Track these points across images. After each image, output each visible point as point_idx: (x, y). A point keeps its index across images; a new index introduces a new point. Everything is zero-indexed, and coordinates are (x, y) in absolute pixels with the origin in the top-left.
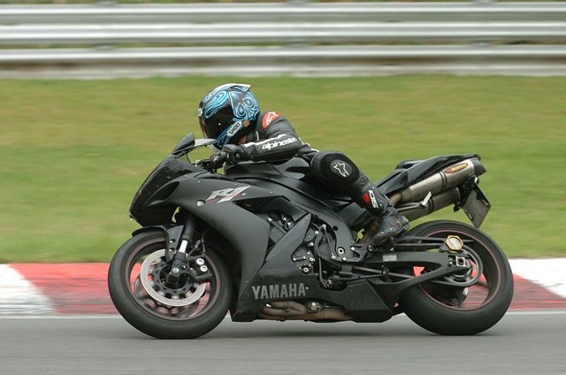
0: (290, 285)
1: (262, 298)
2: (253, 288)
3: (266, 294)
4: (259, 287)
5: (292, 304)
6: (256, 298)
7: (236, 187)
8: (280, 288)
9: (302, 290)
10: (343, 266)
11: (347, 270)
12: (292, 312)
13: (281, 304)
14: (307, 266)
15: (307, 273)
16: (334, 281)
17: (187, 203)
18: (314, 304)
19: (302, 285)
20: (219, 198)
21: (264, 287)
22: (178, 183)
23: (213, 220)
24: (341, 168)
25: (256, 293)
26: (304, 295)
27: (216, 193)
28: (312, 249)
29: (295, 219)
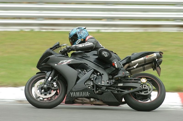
0: (83, 92)
1: (74, 96)
2: (71, 93)
3: (75, 95)
4: (73, 93)
5: (84, 99)
6: (72, 96)
7: (68, 59)
8: (80, 93)
9: (88, 94)
10: (103, 87)
11: (104, 88)
12: (85, 101)
13: (81, 99)
14: (90, 86)
15: (90, 89)
16: (99, 92)
17: (52, 64)
18: (92, 99)
19: (87, 92)
20: (62, 63)
21: (74, 93)
22: (49, 58)
23: (59, 70)
24: (105, 54)
25: (72, 95)
26: (88, 96)
27: (61, 62)
28: (92, 81)
29: (88, 71)
